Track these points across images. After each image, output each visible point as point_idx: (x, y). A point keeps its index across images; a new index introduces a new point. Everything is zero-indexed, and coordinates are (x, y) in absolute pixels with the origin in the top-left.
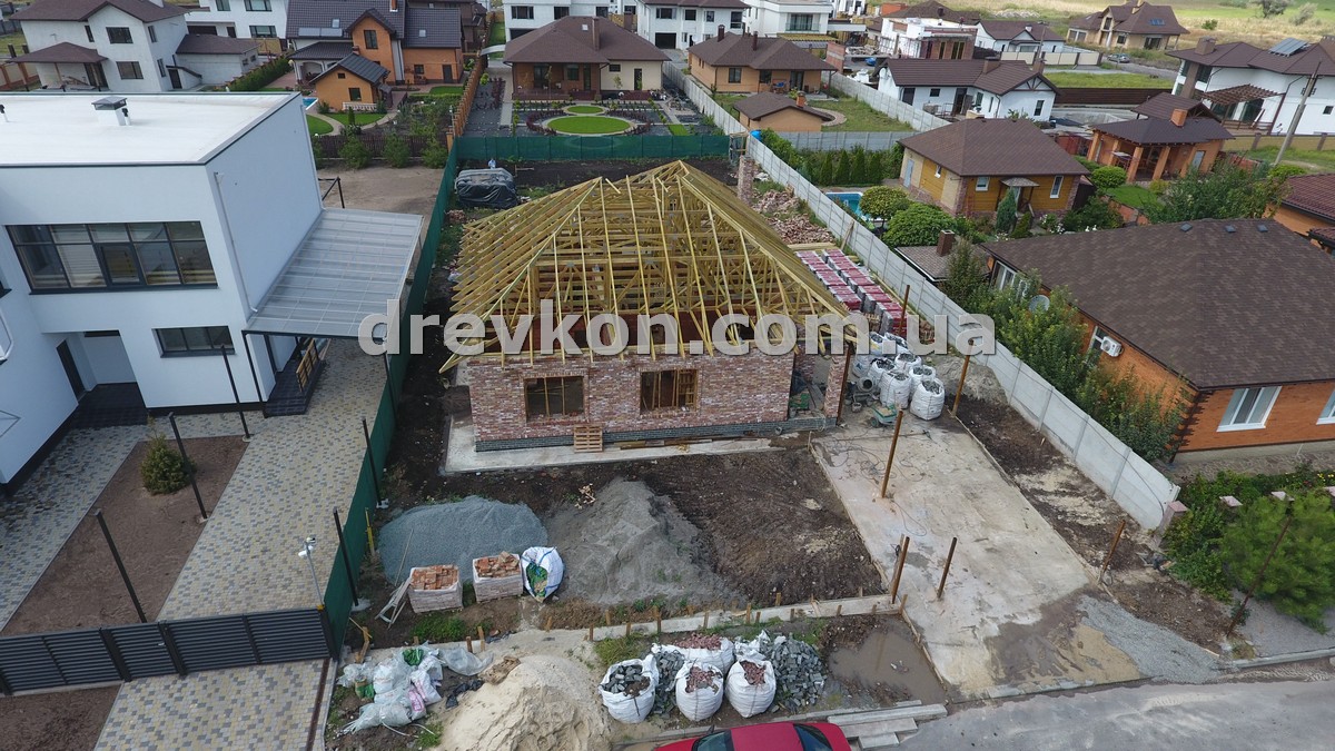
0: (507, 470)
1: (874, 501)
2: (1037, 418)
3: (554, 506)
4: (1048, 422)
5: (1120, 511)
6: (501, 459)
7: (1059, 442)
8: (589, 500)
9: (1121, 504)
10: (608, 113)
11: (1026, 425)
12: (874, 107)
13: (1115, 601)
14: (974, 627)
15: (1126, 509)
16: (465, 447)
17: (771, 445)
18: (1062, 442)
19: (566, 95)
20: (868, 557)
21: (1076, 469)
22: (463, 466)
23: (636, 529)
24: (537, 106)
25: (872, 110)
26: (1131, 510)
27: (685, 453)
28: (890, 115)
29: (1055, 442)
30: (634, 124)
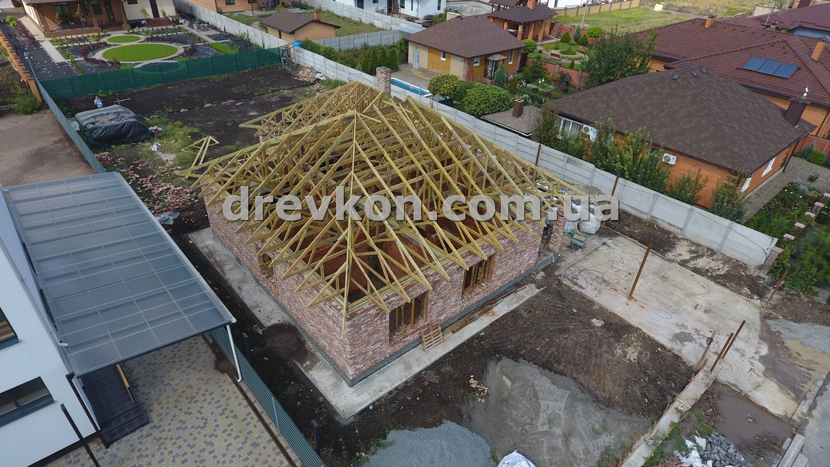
0: (390, 393)
1: (627, 304)
2: (645, 213)
3: (464, 409)
4: (655, 214)
5: (730, 259)
6: (377, 384)
7: (668, 226)
8: (483, 391)
9: (728, 254)
10: (148, 40)
11: (639, 220)
12: (338, 14)
13: (781, 317)
14: (751, 369)
15: (733, 257)
16: (335, 385)
17: (539, 288)
18: (670, 225)
19: (96, 27)
20: (663, 347)
21: (687, 240)
22: (353, 406)
23: (559, 404)
24: (73, 40)
25: (339, 17)
26: (737, 256)
27: (497, 318)
28: (353, 19)
29: (665, 226)
30: (181, 49)
